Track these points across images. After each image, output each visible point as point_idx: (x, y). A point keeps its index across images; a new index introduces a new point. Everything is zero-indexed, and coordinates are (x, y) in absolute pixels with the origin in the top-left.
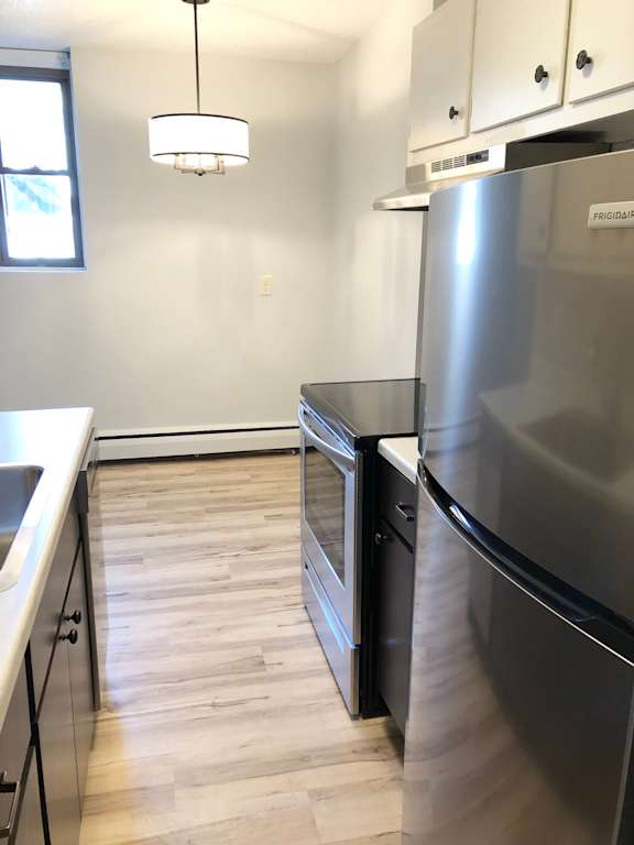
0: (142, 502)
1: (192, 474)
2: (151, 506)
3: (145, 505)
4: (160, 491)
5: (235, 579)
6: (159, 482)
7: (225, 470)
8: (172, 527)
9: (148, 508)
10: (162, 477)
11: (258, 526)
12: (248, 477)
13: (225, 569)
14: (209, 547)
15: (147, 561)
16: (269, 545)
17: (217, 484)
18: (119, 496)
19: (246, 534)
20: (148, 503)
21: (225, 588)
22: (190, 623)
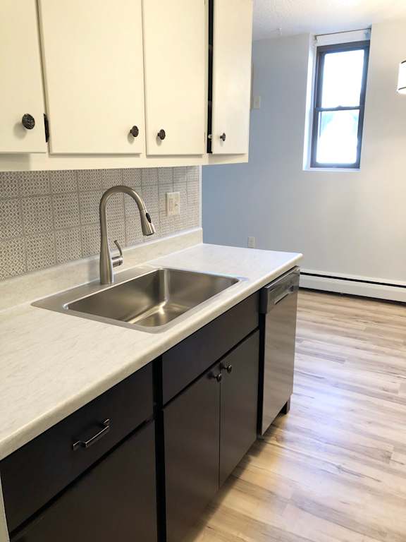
2: (367, 330)
3: (364, 328)
4: (379, 322)
5: (401, 395)
8: (374, 347)
9: (365, 331)
10: (386, 314)
13: (397, 386)
15: (346, 363)
21: (390, 398)
22: (352, 410)
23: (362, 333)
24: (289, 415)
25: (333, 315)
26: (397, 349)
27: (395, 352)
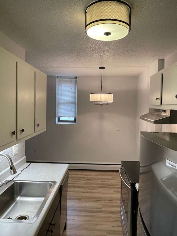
0: (84, 182)
1: (97, 175)
2: (86, 183)
3: (84, 183)
4: (88, 179)
5: (103, 209)
6: (88, 177)
7: (105, 175)
8: (89, 191)
9: (85, 184)
10: (90, 175)
11: (111, 194)
12: (111, 178)
13: (101, 206)
14: (98, 198)
15: (82, 200)
16: (114, 200)
17: (103, 179)
18: (78, 180)
19: (108, 196)
20: (85, 182)
21: (100, 212)
22: (89, 221)
23: (83, 185)
24: (67, 230)
25: (72, 179)
26: (97, 190)
27: (97, 191)
